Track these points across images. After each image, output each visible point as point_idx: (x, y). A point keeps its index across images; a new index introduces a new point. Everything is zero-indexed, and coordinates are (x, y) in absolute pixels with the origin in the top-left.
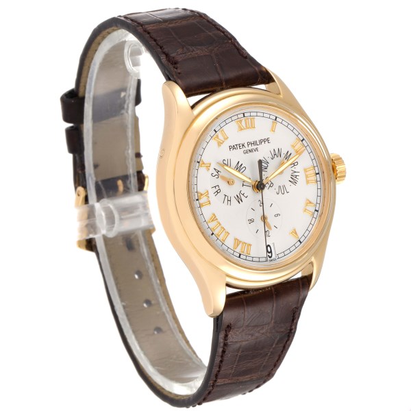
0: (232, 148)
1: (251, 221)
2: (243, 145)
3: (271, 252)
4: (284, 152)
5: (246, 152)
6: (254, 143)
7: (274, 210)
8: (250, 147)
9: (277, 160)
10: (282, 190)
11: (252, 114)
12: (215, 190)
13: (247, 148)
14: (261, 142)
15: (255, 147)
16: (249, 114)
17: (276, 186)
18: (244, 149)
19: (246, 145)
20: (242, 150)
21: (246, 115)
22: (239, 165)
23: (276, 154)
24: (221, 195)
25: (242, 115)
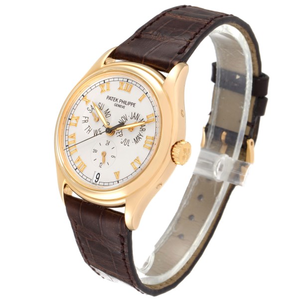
0: (109, 98)
1: (95, 151)
2: (117, 100)
3: (98, 179)
4: (140, 118)
5: (116, 105)
6: (125, 102)
7: (113, 153)
8: (120, 104)
9: (134, 120)
10: (126, 142)
11: (133, 83)
12: (84, 119)
13: (118, 103)
14: (129, 103)
15: (123, 105)
16: (131, 82)
17: (123, 138)
18: (116, 102)
19: (118, 101)
20: (115, 102)
21: (129, 81)
22: (108, 111)
23: (136, 117)
24: (86, 125)
25: (126, 80)
